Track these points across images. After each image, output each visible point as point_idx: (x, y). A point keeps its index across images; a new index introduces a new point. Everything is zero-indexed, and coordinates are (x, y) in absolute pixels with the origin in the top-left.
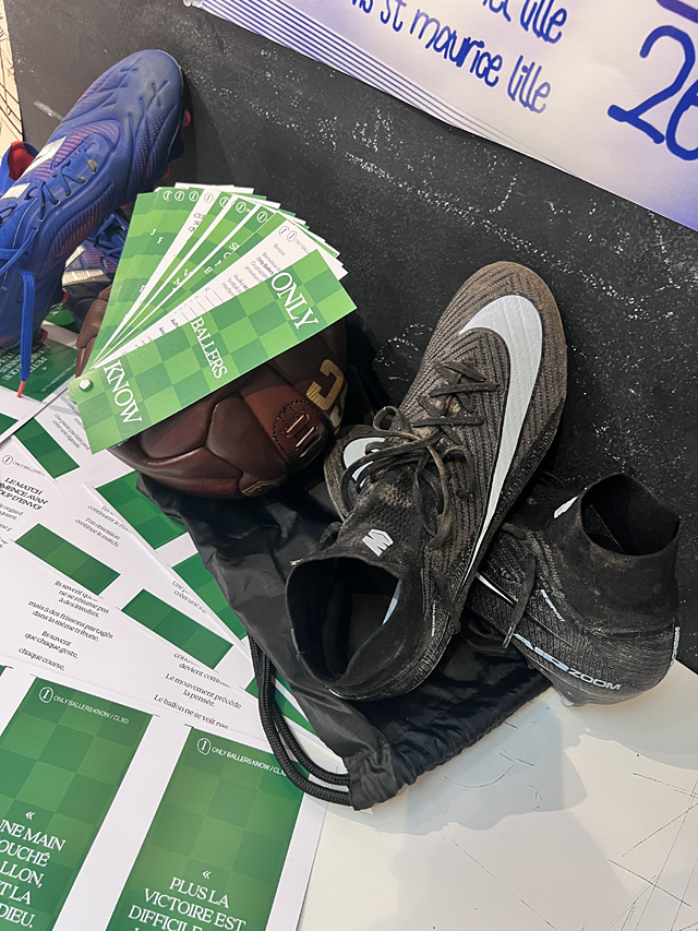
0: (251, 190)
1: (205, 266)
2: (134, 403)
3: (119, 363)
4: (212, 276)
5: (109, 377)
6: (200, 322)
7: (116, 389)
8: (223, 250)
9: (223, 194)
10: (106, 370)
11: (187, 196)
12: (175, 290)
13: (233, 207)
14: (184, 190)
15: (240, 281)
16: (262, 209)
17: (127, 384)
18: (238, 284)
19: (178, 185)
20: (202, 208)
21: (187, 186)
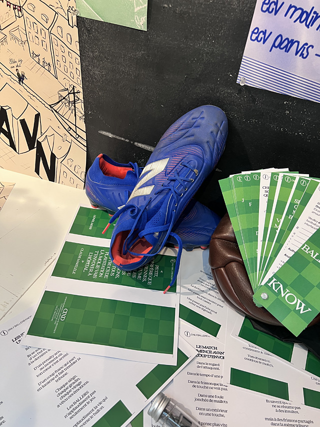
0: (287, 169)
1: (287, 214)
2: (299, 301)
3: (274, 280)
4: (295, 221)
5: (274, 288)
6: (306, 247)
7: (283, 295)
8: (292, 205)
9: (273, 174)
10: (270, 284)
11: (252, 178)
12: (278, 232)
13: (283, 180)
14: (248, 175)
15: (314, 220)
16: (300, 179)
17: (288, 291)
18: (314, 222)
19: (243, 173)
20: (265, 182)
21: (249, 172)
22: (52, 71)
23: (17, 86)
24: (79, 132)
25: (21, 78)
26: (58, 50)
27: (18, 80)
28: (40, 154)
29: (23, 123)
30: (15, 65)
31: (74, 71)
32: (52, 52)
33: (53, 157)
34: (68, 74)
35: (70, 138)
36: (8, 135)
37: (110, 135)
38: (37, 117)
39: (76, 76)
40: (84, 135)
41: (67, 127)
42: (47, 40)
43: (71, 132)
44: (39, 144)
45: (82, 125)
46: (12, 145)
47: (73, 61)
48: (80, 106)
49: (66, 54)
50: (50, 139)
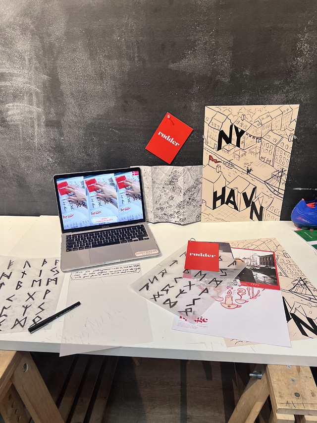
22: (271, 164)
23: (245, 176)
24: (280, 190)
25: (249, 171)
26: (278, 153)
27: (246, 172)
28: (254, 208)
29: (245, 195)
30: (247, 165)
31: (285, 161)
32: (274, 155)
33: (262, 208)
34: (281, 163)
35: (273, 195)
36: (234, 203)
37: (300, 189)
38: (254, 189)
39: (286, 163)
40: (283, 192)
41: (273, 190)
42: (273, 150)
43: (275, 192)
44: (253, 203)
45: (283, 187)
46: (236, 208)
47: (286, 157)
48: (284, 178)
49: (283, 155)
50: (261, 200)
